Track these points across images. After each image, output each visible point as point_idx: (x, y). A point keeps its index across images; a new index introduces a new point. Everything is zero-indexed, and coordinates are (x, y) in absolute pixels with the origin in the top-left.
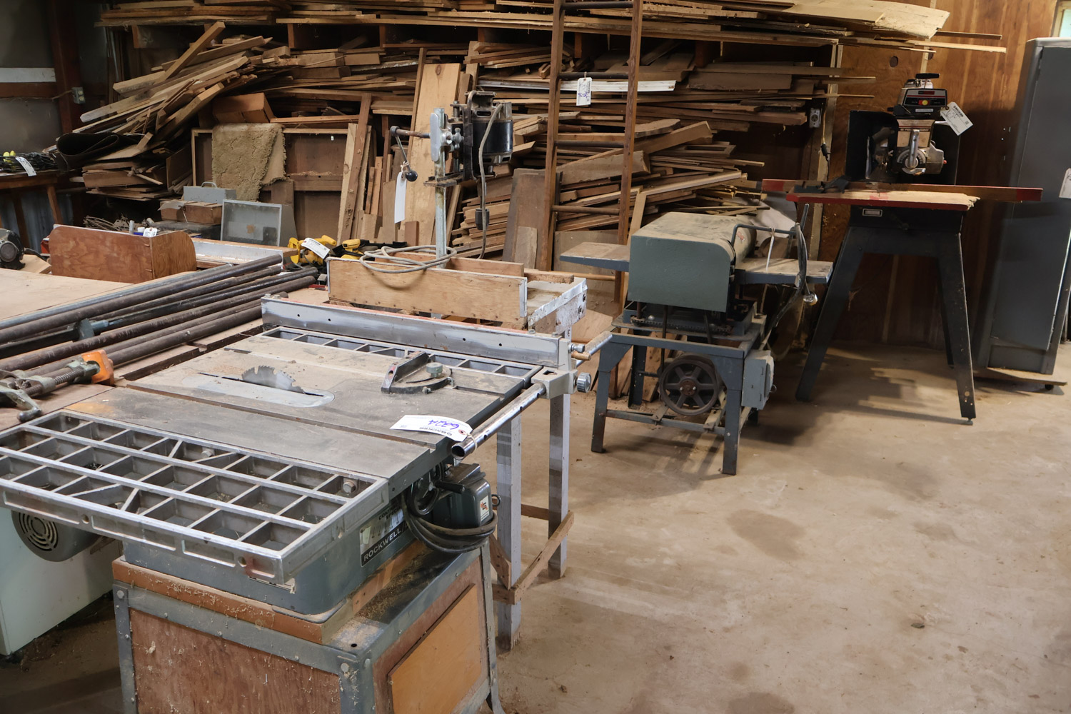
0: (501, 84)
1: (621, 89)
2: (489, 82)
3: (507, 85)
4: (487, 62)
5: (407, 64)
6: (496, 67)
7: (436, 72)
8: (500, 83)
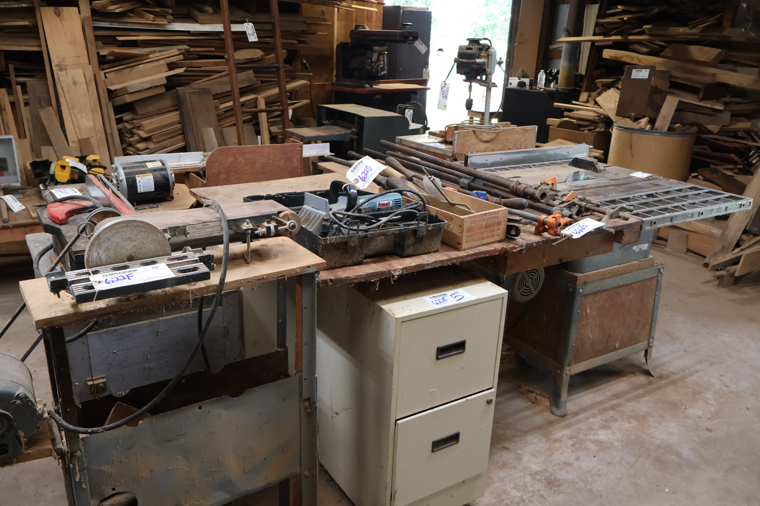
0: (110, 25)
1: (213, 29)
2: (97, 23)
3: (115, 25)
4: (107, 7)
5: (16, 6)
6: (117, 11)
7: (56, 13)
8: (108, 23)
